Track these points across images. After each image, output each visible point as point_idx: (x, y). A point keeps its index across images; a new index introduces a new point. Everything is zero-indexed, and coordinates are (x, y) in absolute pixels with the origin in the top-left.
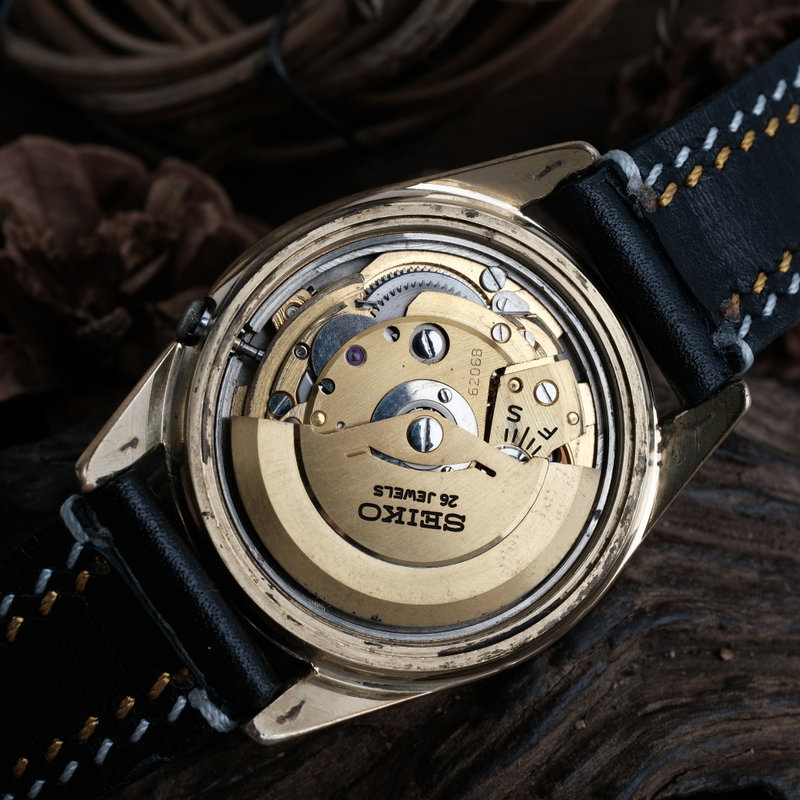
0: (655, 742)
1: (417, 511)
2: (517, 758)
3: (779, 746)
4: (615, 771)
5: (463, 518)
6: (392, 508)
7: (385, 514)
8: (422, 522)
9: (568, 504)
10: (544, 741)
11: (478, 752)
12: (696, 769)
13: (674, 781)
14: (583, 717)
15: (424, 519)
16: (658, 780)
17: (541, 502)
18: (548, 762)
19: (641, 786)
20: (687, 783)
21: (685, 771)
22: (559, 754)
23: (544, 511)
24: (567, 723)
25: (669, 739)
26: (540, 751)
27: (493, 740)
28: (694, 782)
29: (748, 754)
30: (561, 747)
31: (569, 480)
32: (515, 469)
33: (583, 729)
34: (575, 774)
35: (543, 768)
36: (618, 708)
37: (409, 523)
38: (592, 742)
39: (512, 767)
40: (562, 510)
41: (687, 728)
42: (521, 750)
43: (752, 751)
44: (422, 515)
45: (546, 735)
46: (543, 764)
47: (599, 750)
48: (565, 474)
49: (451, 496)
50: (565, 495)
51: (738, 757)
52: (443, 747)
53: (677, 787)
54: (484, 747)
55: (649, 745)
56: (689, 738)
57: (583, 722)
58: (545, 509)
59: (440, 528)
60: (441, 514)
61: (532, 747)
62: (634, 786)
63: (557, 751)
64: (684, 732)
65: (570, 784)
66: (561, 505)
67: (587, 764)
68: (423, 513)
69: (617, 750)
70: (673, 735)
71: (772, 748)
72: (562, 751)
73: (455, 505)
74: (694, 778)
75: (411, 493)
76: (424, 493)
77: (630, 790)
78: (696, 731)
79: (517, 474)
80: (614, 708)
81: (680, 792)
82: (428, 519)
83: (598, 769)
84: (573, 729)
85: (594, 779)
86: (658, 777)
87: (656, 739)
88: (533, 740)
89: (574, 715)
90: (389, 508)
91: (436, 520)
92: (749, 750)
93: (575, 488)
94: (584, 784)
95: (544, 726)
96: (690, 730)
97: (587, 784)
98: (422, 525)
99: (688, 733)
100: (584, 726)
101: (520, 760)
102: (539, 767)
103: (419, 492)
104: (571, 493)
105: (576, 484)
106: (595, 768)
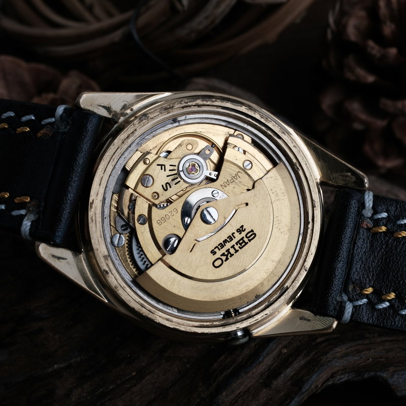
0: (322, 357)
1: (234, 245)
2: (253, 368)
3: (384, 357)
4: (302, 373)
5: (252, 231)
6: (224, 253)
7: (224, 258)
8: (239, 247)
9: (283, 187)
10: (266, 359)
11: (233, 367)
12: (343, 370)
13: (332, 376)
14: (285, 347)
15: (239, 245)
16: (324, 376)
17: (273, 196)
18: (269, 370)
19: (316, 380)
20: (339, 377)
21: (338, 371)
22: (274, 365)
23: (277, 198)
24: (277, 350)
25: (329, 355)
26: (264, 365)
27: (241, 360)
28: (342, 376)
29: (369, 361)
30: (275, 362)
31: (275, 178)
32: (253, 194)
33: (285, 352)
34: (282, 375)
35: (266, 373)
36: (303, 341)
37: (235, 253)
38: (290, 359)
39: (250, 373)
40: (283, 191)
41: (338, 349)
42: (255, 364)
43: (371, 360)
44: (237, 245)
45: (267, 357)
46: (266, 371)
47: (294, 363)
48: (271, 177)
49: (240, 228)
50: (279, 185)
51: (364, 363)
52: (215, 365)
53: (334, 379)
54: (236, 364)
55: (319, 359)
56: (338, 354)
57: (285, 349)
58: (277, 197)
59: (247, 243)
60: (243, 237)
61: (260, 363)
62: (312, 380)
63: (273, 364)
64: (336, 351)
65: (280, 380)
66: (281, 190)
67: (288, 370)
68: (237, 244)
69: (303, 362)
70: (331, 354)
71: (381, 358)
72: (275, 364)
73: (245, 229)
74: (342, 374)
75: (225, 241)
76: (230, 236)
77: (310, 382)
78: (342, 351)
79: (255, 195)
80: (301, 341)
81: (335, 382)
82: (241, 244)
83: (294, 372)
84: (280, 353)
85: (292, 377)
86: (324, 374)
87: (322, 356)
88: (261, 359)
89: (281, 346)
90: (223, 255)
91: (244, 241)
92: (369, 359)
93: (280, 179)
94: (287, 380)
95: (266, 352)
96: (339, 350)
97: (289, 380)
98: (241, 248)
99: (338, 352)
100: (286, 351)
101: (254, 369)
102: (264, 373)
103: (228, 238)
104: (280, 181)
105: (278, 177)
106: (292, 372)
